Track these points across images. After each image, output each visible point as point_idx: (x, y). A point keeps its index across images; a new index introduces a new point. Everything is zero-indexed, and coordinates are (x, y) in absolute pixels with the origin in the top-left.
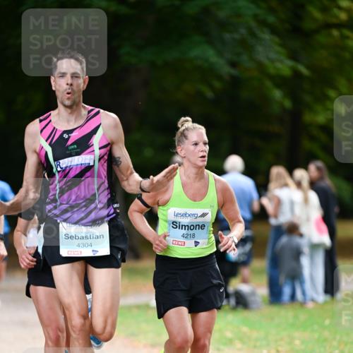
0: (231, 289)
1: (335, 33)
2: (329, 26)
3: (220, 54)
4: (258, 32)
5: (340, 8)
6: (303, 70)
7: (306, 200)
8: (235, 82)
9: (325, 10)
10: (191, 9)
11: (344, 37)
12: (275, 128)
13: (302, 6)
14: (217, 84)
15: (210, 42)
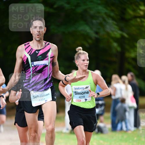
1: (139, 20)
2: (136, 17)
3: (91, 29)
4: (107, 20)
5: (141, 10)
6: (125, 35)
7: (127, 89)
8: (97, 40)
9: (134, 10)
10: (79, 10)
11: (142, 22)
12: (114, 59)
13: (125, 9)
14: (90, 41)
15: (87, 24)
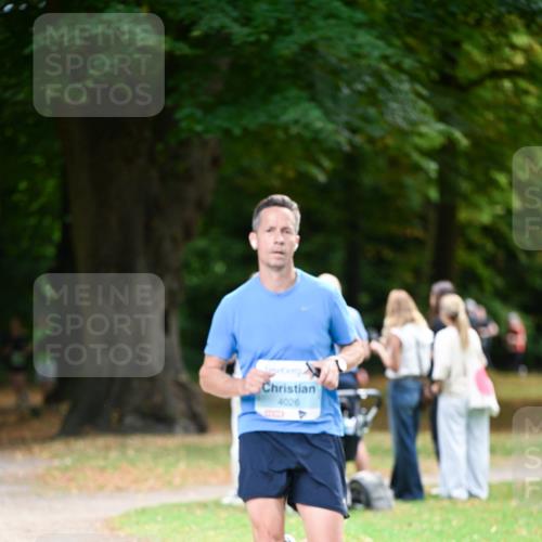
1: (507, 84)
5: (514, 47)
9: (490, 49)
11: (520, 92)
12: (416, 231)
13: (457, 44)
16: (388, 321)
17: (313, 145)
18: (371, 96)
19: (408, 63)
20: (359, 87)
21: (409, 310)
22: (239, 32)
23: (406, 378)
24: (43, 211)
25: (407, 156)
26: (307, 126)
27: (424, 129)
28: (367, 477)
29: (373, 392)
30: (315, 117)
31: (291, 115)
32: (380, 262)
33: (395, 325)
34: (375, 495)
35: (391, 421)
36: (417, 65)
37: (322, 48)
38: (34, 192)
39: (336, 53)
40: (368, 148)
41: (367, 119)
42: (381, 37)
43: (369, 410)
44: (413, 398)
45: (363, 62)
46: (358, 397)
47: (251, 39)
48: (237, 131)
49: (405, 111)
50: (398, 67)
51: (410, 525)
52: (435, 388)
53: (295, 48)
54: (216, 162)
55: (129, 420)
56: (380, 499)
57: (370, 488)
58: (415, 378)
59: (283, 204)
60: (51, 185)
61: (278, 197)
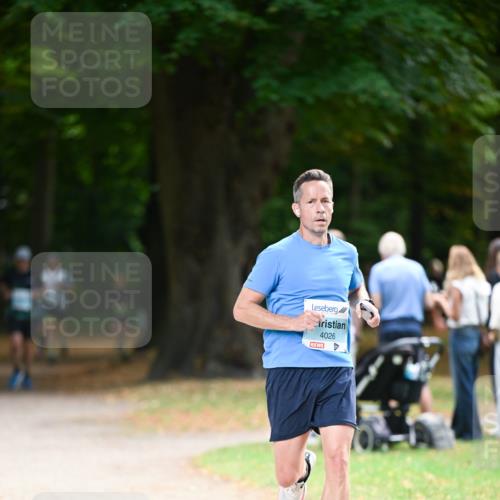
0: (410, 421)
15: (381, 69)
16: (450, 274)
17: (380, 112)
18: (433, 67)
19: (467, 37)
20: (423, 59)
21: (469, 264)
22: (312, 9)
23: (467, 327)
24: (131, 174)
25: (467, 122)
26: (374, 95)
27: (482, 98)
28: (430, 419)
29: (435, 340)
30: (382, 87)
31: (359, 84)
32: (442, 220)
33: (455, 278)
34: (437, 435)
35: (452, 366)
36: (476, 38)
37: (389, 22)
38: (124, 156)
39: (401, 28)
40: (430, 115)
41: (430, 88)
42: (443, 13)
43: (431, 357)
44: (472, 346)
45: (426, 36)
46: (421, 345)
47: (323, 15)
48: (310, 100)
49: (464, 81)
50: (458, 41)
51: (469, 462)
52: (491, 337)
53: (363, 23)
54: (291, 128)
55: (213, 366)
56: (442, 438)
57: (433, 429)
58: (474, 327)
59: (320, 178)
60: (139, 150)
61: (315, 172)
